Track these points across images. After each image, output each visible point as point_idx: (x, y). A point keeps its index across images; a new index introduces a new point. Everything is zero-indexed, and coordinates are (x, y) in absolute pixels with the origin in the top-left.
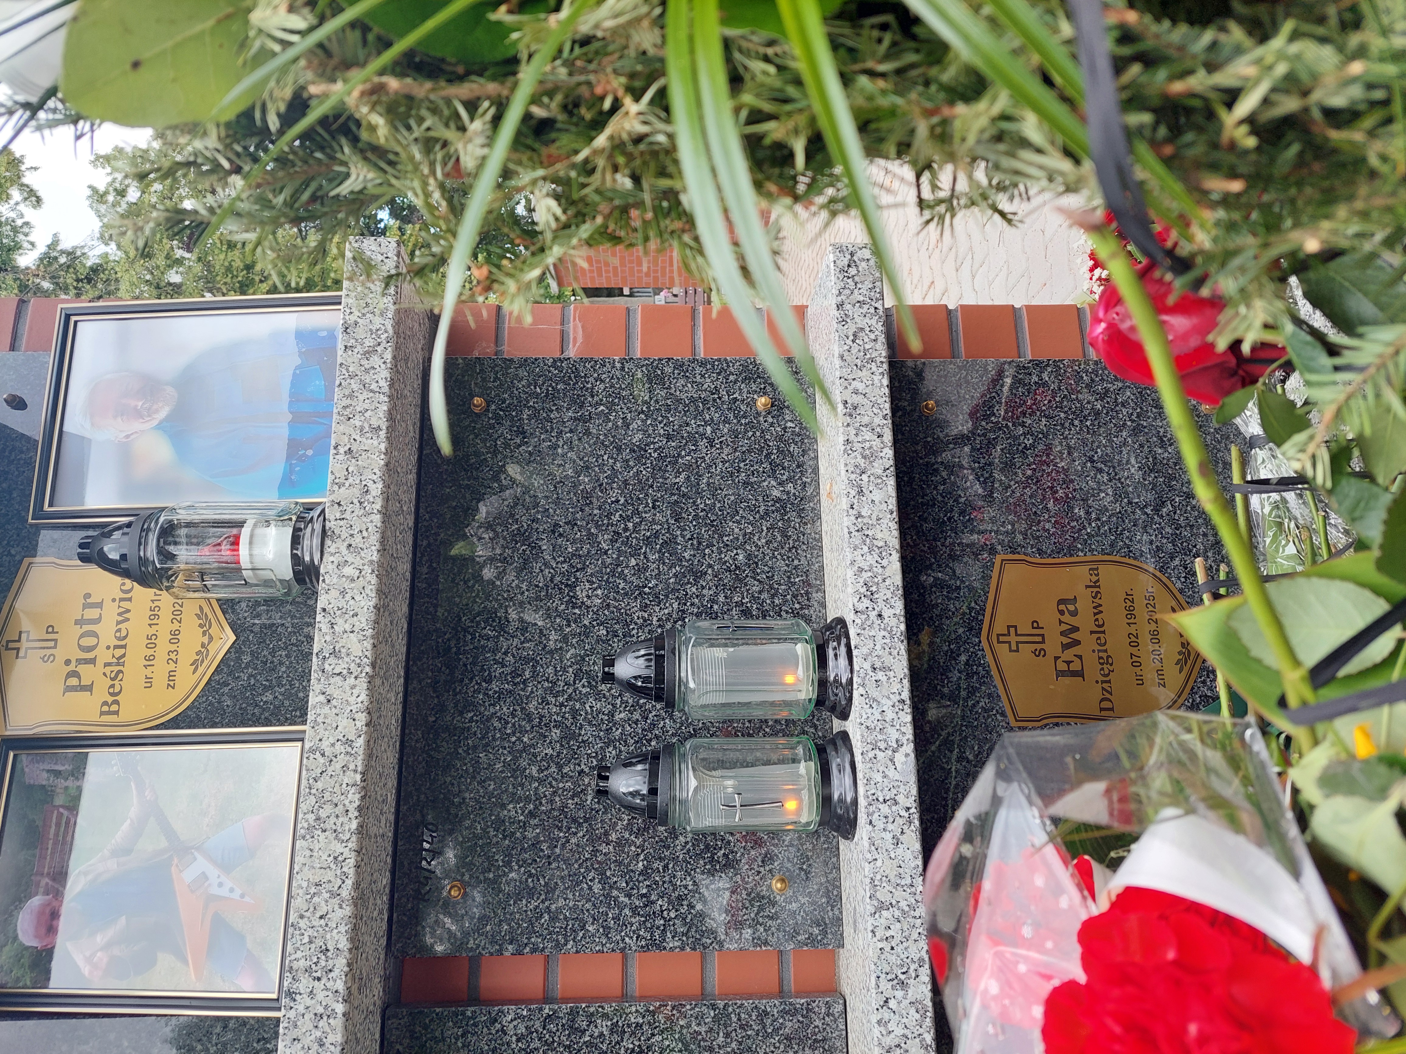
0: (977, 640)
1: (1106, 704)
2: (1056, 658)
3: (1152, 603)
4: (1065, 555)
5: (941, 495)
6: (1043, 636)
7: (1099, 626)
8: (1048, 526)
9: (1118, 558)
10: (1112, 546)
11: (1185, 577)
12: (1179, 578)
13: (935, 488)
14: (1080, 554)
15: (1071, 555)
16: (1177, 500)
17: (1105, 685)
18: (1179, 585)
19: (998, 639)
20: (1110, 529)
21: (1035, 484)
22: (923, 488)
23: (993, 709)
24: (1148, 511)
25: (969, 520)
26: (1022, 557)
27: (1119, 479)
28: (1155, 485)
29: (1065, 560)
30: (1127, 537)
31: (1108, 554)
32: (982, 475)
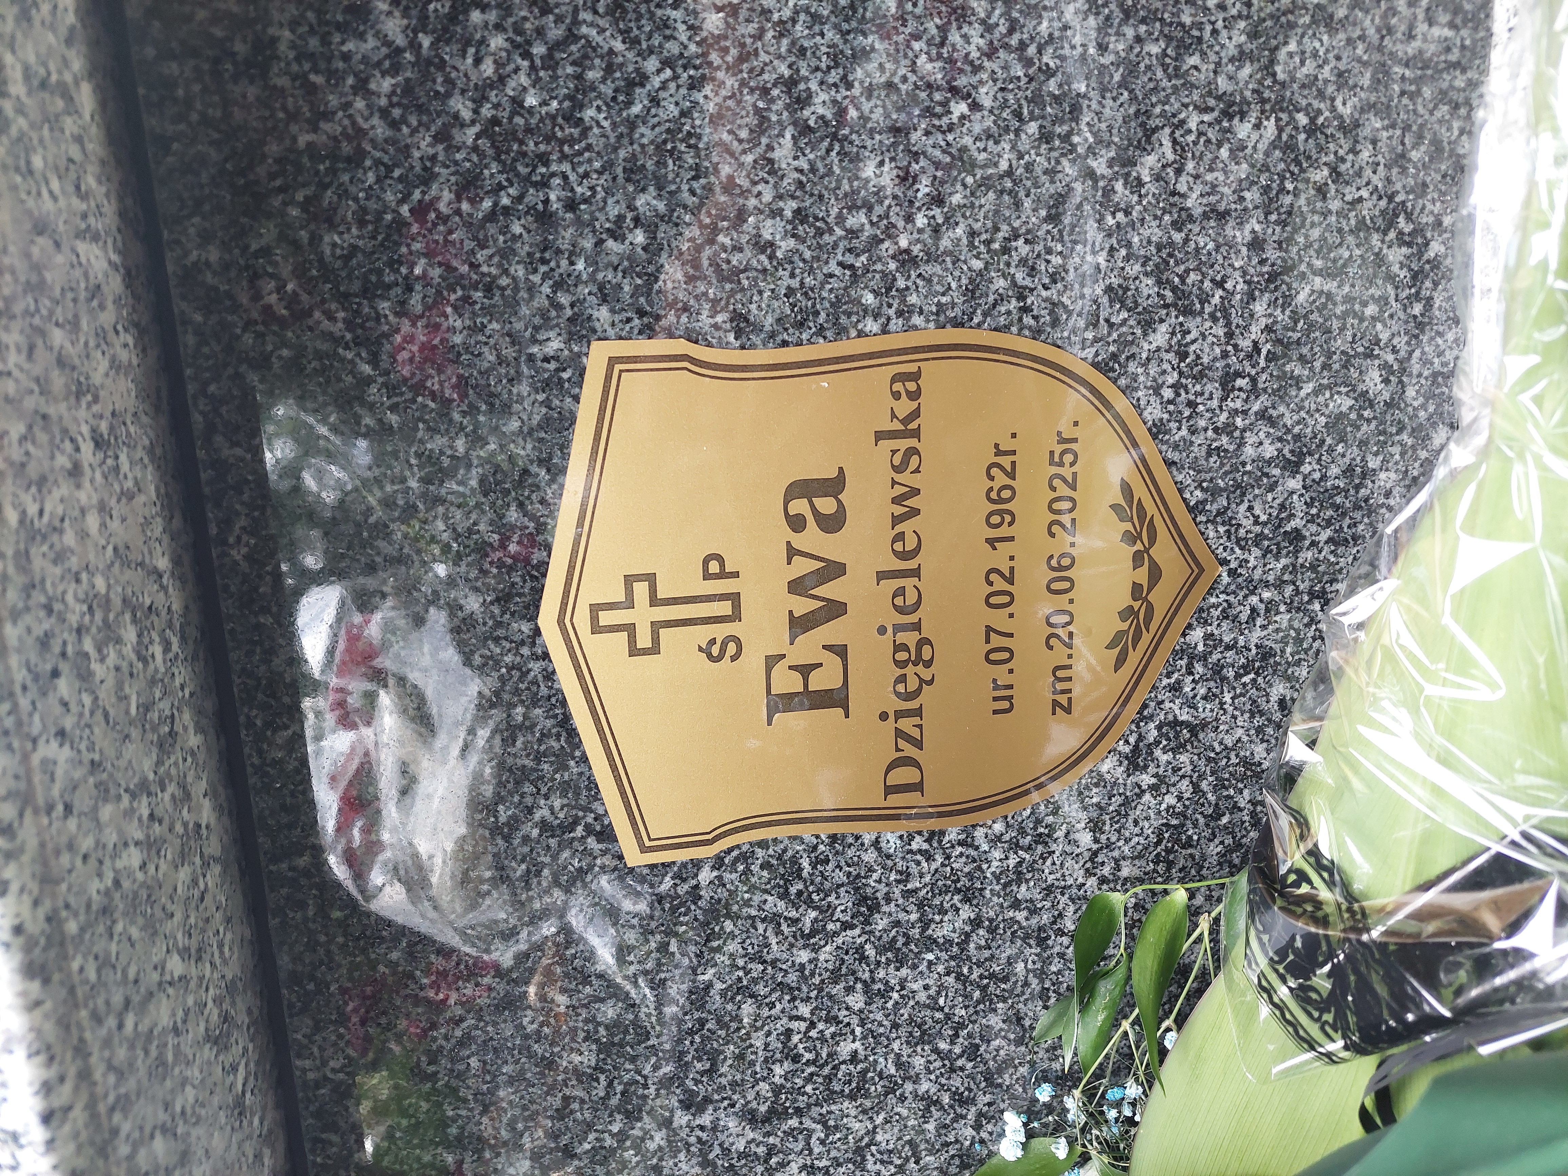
0: (526, 627)
1: (904, 775)
2: (771, 661)
3: (1067, 472)
4: (821, 331)
5: (384, 113)
6: (735, 598)
7: (904, 556)
8: (770, 229)
9: (985, 337)
10: (972, 292)
11: (1176, 387)
12: (1157, 390)
13: (362, 87)
14: (871, 325)
15: (841, 332)
16: (1193, 125)
17: (907, 725)
18: (1154, 412)
19: (594, 619)
20: (972, 234)
21: (733, 69)
22: (311, 89)
23: (576, 822)
24: (1099, 166)
25: (491, 217)
26: (681, 346)
27: (1022, 46)
28: (1132, 70)
29: (822, 349)
30: (1023, 262)
31: (958, 324)
32: (540, 32)
